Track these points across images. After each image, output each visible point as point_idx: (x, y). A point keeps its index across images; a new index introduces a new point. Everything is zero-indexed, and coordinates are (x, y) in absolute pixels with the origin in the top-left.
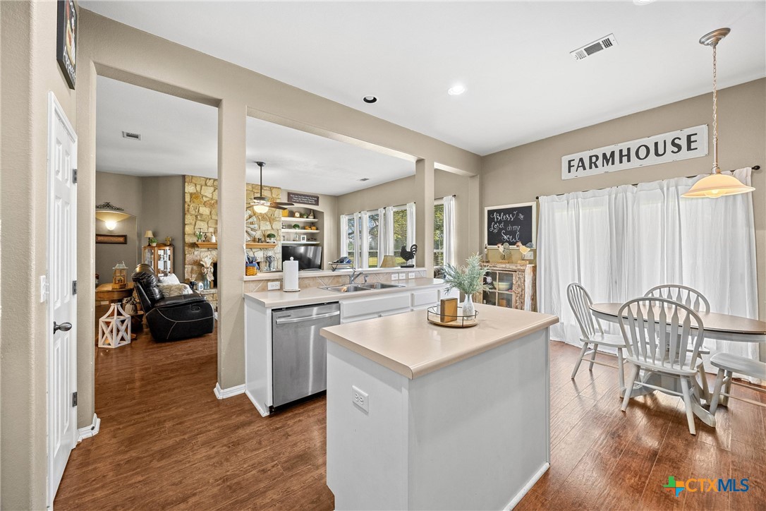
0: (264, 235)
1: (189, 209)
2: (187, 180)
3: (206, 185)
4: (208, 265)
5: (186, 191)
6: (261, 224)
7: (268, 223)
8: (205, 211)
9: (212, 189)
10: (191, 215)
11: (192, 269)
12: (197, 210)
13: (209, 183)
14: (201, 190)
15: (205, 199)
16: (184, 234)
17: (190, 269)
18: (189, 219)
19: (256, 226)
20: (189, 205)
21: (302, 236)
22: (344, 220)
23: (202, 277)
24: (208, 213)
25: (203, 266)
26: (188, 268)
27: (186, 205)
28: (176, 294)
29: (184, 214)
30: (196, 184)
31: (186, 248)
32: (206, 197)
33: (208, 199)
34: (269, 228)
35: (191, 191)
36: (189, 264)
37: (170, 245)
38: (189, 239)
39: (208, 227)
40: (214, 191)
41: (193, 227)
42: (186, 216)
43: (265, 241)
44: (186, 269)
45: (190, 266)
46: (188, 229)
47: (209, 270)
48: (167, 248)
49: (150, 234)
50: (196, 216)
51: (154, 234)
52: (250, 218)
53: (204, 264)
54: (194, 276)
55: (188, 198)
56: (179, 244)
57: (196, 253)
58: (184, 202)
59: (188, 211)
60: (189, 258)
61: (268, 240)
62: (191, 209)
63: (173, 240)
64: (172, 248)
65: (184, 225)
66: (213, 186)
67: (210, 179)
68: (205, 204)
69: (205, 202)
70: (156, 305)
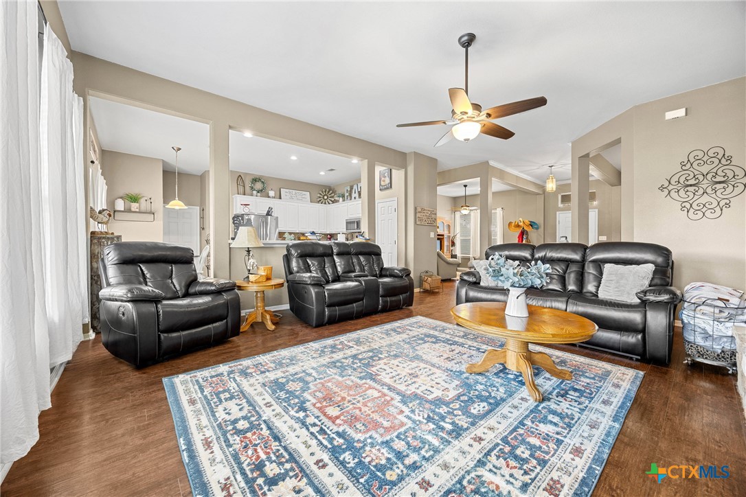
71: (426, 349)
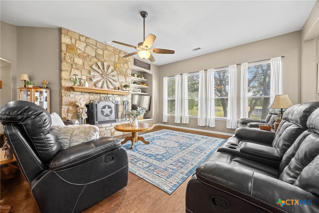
0: (121, 86)
1: (65, 57)
2: (63, 32)
3: (80, 40)
4: (83, 105)
5: (63, 41)
6: (119, 78)
7: (124, 77)
8: (79, 61)
9: (85, 44)
10: (67, 63)
11: (68, 109)
12: (72, 60)
13: (83, 39)
14: (76, 43)
15: (79, 52)
16: (61, 79)
17: (66, 109)
18: (65, 66)
19: (117, 78)
20: (65, 54)
21: (138, 89)
22: (166, 80)
23: (77, 116)
24: (81, 64)
25: (78, 106)
26: (65, 108)
27: (63, 54)
28: (82, 141)
29: (61, 62)
30: (71, 38)
31: (63, 91)
32: (80, 49)
33: (81, 52)
34: (124, 81)
35: (67, 43)
36: (66, 105)
37: (47, 88)
38: (65, 84)
39: (82, 75)
40: (86, 46)
41: (68, 73)
42: (63, 63)
43: (122, 90)
44: (63, 109)
45: (67, 107)
46: (64, 75)
47: (84, 110)
48: (44, 90)
49: (26, 77)
50: (72, 65)
51: (30, 78)
52: (112, 72)
53: (79, 105)
54: (70, 115)
55: (64, 48)
56: (55, 88)
57: (71, 95)
58: (61, 51)
59: (65, 59)
60: (65, 99)
61: (124, 89)
62: (67, 58)
63: (49, 84)
64: (48, 91)
65: (61, 70)
66: (85, 42)
67: (83, 36)
68: (79, 56)
69: (79, 54)
70: (52, 165)
71: (161, 151)
